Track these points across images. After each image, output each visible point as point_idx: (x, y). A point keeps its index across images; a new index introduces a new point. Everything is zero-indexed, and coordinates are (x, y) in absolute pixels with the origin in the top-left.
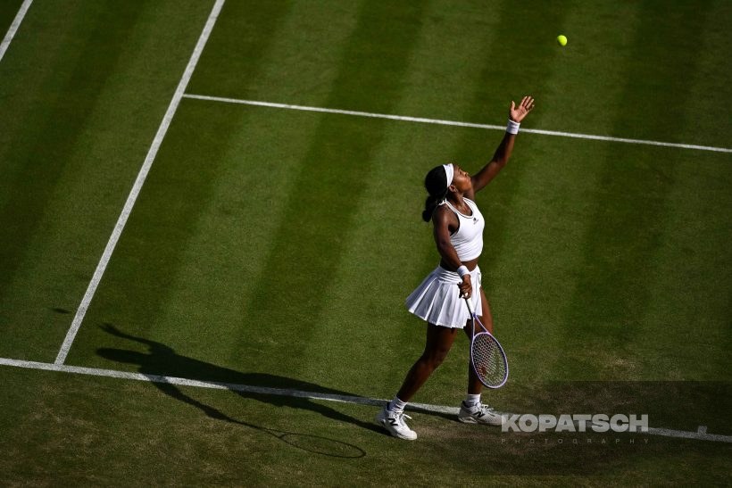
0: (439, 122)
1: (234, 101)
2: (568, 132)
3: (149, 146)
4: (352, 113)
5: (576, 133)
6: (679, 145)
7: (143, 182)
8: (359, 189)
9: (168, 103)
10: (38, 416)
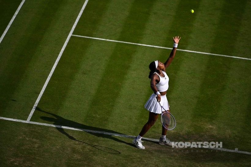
0: (155, 46)
1: (88, 37)
2: (196, 51)
3: (60, 51)
4: (126, 43)
6: (232, 57)
7: (57, 63)
8: (127, 67)
9: (67, 38)
10: (21, 138)
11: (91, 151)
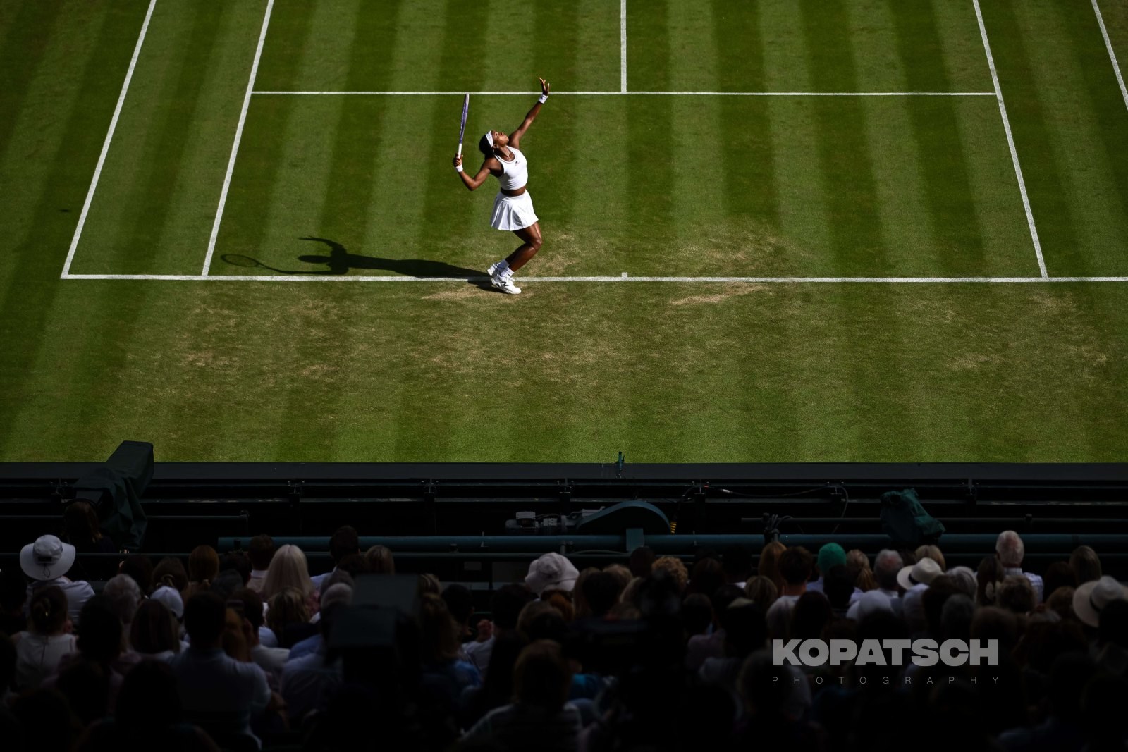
0: (420, 93)
1: (285, 93)
2: (503, 91)
3: (236, 127)
4: (363, 93)
5: (508, 91)
6: (575, 93)
7: (236, 151)
8: (377, 142)
9: (243, 99)
10: (198, 311)
11: (341, 318)
